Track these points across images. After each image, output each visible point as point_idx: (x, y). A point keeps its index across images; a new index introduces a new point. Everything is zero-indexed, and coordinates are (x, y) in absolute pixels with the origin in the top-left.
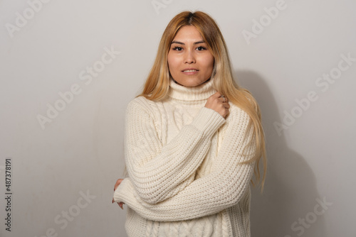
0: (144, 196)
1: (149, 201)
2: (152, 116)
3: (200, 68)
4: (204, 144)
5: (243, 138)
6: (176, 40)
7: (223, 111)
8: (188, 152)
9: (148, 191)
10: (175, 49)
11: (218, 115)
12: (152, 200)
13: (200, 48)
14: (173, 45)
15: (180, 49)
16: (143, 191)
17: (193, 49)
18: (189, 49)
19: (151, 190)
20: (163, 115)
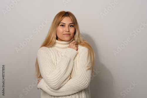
0: (53, 87)
1: (55, 89)
2: (50, 55)
3: (71, 34)
4: (72, 62)
5: (87, 61)
6: (62, 22)
7: (76, 48)
8: (66, 66)
9: (54, 85)
10: (61, 26)
11: (74, 50)
12: (56, 88)
13: (71, 26)
14: (60, 24)
15: (63, 26)
16: (52, 85)
17: (69, 26)
18: (67, 26)
19: (56, 84)
20: (54, 54)
